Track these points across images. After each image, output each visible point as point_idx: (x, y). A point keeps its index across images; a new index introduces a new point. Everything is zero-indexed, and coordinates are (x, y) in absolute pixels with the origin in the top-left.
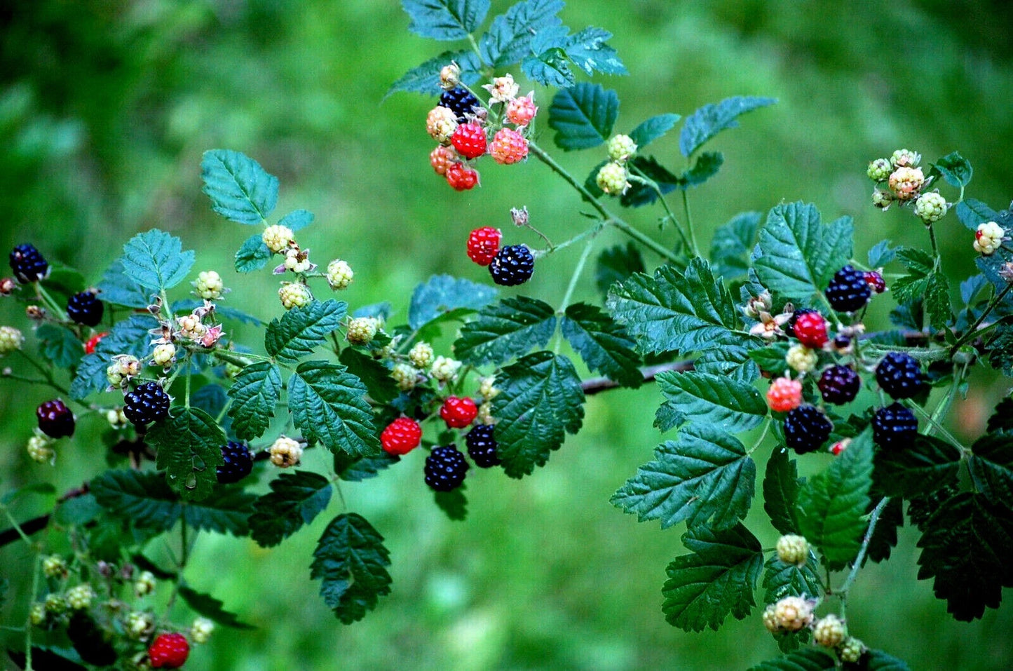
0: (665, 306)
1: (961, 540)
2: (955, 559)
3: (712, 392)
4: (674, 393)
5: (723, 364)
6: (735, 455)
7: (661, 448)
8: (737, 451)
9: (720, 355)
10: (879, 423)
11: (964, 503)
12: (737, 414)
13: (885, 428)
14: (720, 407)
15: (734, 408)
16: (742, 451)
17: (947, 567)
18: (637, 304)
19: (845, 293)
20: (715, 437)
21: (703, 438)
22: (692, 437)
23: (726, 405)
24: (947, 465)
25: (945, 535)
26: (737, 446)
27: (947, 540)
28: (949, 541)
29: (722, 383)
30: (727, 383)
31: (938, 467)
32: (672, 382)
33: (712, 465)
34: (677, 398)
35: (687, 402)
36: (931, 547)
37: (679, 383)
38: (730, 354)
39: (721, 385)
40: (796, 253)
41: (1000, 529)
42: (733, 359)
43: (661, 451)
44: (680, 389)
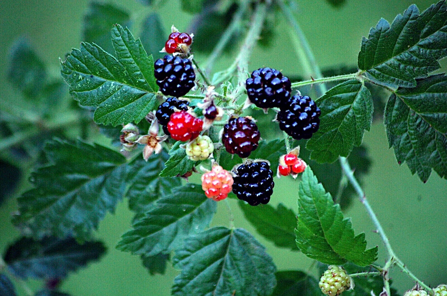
0: (62, 193)
1: (421, 130)
2: (430, 145)
3: (164, 217)
4: (142, 246)
5: (148, 190)
6: (226, 238)
7: (176, 288)
8: (224, 234)
9: (140, 186)
10: (288, 126)
11: (396, 106)
12: (196, 211)
13: (295, 125)
14: (181, 220)
15: (188, 210)
16: (227, 231)
17: (433, 154)
18: (42, 213)
19: (176, 81)
20: (200, 242)
21: (192, 252)
22: (186, 260)
23: (181, 214)
24: (359, 96)
25: (408, 138)
26: (221, 231)
27: (413, 139)
28: (415, 139)
29: (164, 205)
30: (167, 201)
31: (355, 104)
32: (132, 241)
33: (218, 262)
34: (147, 247)
35: (156, 241)
36: (409, 155)
37: (137, 236)
38: (144, 178)
39: (165, 207)
40: (113, 84)
41: (436, 95)
42: (149, 180)
43: (178, 291)
44: (142, 239)
